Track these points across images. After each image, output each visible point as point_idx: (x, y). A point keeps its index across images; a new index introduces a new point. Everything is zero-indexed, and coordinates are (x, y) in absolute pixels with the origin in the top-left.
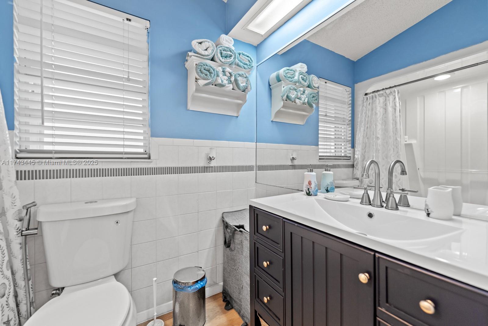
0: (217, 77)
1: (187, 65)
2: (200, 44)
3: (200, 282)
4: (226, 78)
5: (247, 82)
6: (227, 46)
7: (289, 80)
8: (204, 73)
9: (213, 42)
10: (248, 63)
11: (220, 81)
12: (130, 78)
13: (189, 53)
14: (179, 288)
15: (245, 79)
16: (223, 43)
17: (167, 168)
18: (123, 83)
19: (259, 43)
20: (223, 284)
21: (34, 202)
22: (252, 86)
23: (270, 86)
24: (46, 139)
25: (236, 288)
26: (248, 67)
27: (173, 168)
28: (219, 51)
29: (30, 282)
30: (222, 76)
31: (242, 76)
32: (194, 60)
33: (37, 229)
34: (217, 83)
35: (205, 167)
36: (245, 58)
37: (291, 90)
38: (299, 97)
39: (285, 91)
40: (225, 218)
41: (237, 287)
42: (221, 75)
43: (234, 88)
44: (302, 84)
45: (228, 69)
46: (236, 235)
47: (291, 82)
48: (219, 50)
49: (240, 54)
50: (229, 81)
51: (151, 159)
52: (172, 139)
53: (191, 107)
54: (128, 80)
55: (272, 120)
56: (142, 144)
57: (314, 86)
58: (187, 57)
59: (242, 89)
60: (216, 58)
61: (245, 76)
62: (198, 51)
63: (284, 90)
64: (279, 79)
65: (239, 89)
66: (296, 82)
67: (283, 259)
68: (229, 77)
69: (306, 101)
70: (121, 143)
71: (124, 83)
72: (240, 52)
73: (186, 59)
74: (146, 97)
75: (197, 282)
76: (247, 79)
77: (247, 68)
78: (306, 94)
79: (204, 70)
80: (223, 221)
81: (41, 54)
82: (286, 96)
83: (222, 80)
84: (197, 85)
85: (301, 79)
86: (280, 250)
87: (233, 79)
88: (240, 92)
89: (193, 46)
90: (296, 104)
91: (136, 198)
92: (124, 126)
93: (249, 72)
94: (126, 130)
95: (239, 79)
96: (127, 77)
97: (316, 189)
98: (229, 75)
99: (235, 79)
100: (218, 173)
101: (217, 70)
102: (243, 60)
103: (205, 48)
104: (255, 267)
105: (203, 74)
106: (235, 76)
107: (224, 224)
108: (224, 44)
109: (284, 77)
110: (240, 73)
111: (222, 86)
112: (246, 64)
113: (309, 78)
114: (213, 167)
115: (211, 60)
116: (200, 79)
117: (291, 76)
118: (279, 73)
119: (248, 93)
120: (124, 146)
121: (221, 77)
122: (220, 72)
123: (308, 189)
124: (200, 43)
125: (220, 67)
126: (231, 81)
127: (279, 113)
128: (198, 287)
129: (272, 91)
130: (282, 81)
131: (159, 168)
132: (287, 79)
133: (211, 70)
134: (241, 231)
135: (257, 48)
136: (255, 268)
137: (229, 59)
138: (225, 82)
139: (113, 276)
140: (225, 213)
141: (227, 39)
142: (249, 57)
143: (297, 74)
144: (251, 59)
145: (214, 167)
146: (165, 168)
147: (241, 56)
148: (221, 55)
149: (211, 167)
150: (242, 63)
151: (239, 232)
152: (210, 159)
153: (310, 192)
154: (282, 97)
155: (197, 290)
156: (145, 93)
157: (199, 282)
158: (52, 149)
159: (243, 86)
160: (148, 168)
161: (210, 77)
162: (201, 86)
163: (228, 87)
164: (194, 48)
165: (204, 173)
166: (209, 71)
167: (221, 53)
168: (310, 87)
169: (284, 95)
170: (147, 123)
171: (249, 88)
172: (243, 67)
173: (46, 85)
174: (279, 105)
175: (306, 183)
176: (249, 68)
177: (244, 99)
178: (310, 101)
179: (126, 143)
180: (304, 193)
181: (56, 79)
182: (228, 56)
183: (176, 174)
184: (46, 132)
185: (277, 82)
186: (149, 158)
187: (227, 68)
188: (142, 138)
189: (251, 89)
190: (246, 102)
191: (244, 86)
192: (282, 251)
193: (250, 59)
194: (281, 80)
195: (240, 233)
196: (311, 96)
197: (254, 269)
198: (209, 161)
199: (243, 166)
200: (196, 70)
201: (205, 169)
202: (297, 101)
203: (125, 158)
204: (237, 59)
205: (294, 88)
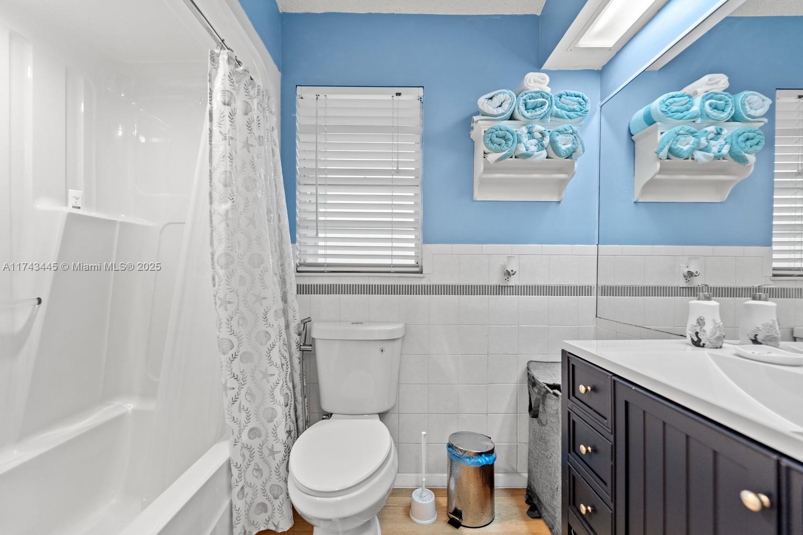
0: (519, 144)
1: (473, 134)
2: (490, 101)
3: (485, 456)
4: (534, 141)
5: (575, 141)
6: (536, 89)
7: (676, 116)
8: (496, 143)
9: (510, 91)
10: (576, 108)
11: (522, 149)
12: (400, 168)
13: (474, 117)
14: (454, 455)
15: (571, 137)
16: (528, 87)
17: (444, 286)
18: (391, 177)
19: (605, 64)
20: (528, 476)
21: (309, 318)
22: (585, 145)
23: (632, 135)
24: (321, 252)
25: (547, 486)
26: (577, 114)
27: (452, 286)
28: (521, 102)
29: (306, 399)
30: (527, 140)
31: (565, 132)
32: (481, 126)
33: (311, 345)
34: (519, 153)
35: (499, 286)
36: (571, 100)
37: (679, 136)
38: (702, 147)
39: (665, 140)
40: (532, 370)
41: (549, 486)
42: (525, 139)
43: (550, 156)
44: (710, 118)
45: (538, 127)
46: (548, 399)
47: (681, 119)
48: (522, 100)
49: (560, 97)
50: (540, 146)
51: (423, 273)
52: (451, 245)
53: (479, 196)
54: (398, 172)
55: (634, 201)
56: (413, 253)
57: (749, 116)
58: (472, 124)
59: (565, 153)
60: (517, 115)
61: (571, 131)
62: (487, 112)
63: (662, 139)
64: (650, 120)
65: (560, 156)
66: (696, 117)
67: (612, 445)
68: (541, 140)
69: (725, 151)
70: (389, 253)
71: (394, 177)
72: (562, 92)
73: (471, 126)
74: (418, 190)
75: (480, 454)
76: (575, 135)
77: (575, 116)
78: (725, 137)
79: (497, 138)
80: (528, 374)
81: (316, 161)
82: (666, 149)
83: (526, 148)
84: (486, 163)
85: (708, 109)
86: (608, 430)
87: (546, 141)
88: (562, 160)
89: (480, 106)
90: (697, 161)
91: (404, 324)
92: (392, 232)
93: (580, 121)
94: (395, 236)
95: (560, 139)
96: (396, 168)
97: (717, 335)
98: (540, 136)
99: (550, 141)
100: (522, 296)
101: (519, 133)
102: (567, 105)
103: (499, 104)
104: (569, 452)
105: (495, 145)
106: (550, 137)
107: (529, 380)
108: (531, 88)
109: (661, 114)
110: (561, 128)
111: (527, 156)
112: (574, 110)
113: (735, 102)
114: (513, 286)
115: (508, 119)
116: (490, 153)
117: (679, 108)
118: (650, 107)
119: (578, 159)
120: (392, 257)
121: (525, 142)
122: (523, 135)
123: (697, 333)
124: (491, 98)
125: (524, 127)
126: (542, 146)
127: (651, 185)
128: (481, 462)
129: (637, 145)
130: (658, 123)
131: (433, 286)
132: (671, 117)
133: (507, 135)
134: (555, 394)
135: (601, 73)
136: (569, 454)
137: (539, 110)
138: (533, 149)
139: (378, 416)
140: (532, 363)
141: (536, 78)
142: (580, 97)
143: (697, 101)
144: (583, 99)
145: (516, 286)
146: (441, 286)
147: (562, 99)
148: (526, 106)
149: (510, 286)
150: (565, 110)
151: (553, 395)
152: (508, 274)
153: (700, 340)
154: (657, 153)
155: (480, 466)
156: (418, 186)
157: (483, 456)
158: (324, 262)
159: (566, 150)
160: (419, 286)
161: (505, 146)
162: (492, 163)
163: (538, 156)
164: (482, 109)
165: (498, 296)
166: (504, 138)
167: (526, 105)
168: (738, 119)
169: (662, 149)
170: (420, 225)
171: (580, 149)
172: (567, 116)
173: (320, 193)
174: (649, 169)
175: (692, 321)
176: (580, 116)
177: (570, 170)
178: (736, 148)
179: (395, 253)
180: (689, 340)
181: (328, 185)
182: (538, 105)
183: (456, 295)
184: (321, 243)
185: (646, 125)
186: (421, 272)
187: (536, 125)
188: (413, 245)
189: (584, 151)
190: (574, 175)
191: (568, 149)
192: (610, 431)
193: (581, 100)
194: (656, 121)
195: (555, 397)
196: (741, 138)
197: (568, 456)
198: (506, 278)
199: (568, 287)
200: (484, 140)
201: (500, 290)
202: (699, 155)
203: (394, 273)
204: (555, 107)
205: (687, 131)
